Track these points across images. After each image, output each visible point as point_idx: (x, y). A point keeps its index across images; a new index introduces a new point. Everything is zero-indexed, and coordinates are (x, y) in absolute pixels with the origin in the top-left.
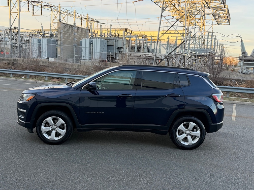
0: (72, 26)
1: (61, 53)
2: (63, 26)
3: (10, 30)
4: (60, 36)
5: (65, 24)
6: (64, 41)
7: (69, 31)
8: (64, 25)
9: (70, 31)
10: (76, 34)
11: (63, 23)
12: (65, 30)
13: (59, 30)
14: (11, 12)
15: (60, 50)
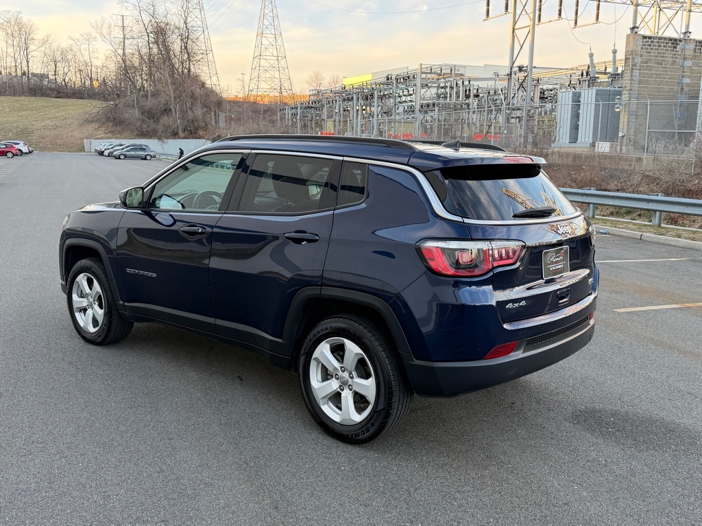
0: (675, 42)
1: (628, 125)
2: (643, 45)
3: (508, 75)
4: (632, 76)
5: (650, 38)
6: (642, 91)
7: (663, 57)
8: (648, 42)
9: (667, 57)
10: (688, 63)
11: (645, 37)
12: (651, 56)
13: (628, 59)
14: (517, 27)
15: (626, 117)
